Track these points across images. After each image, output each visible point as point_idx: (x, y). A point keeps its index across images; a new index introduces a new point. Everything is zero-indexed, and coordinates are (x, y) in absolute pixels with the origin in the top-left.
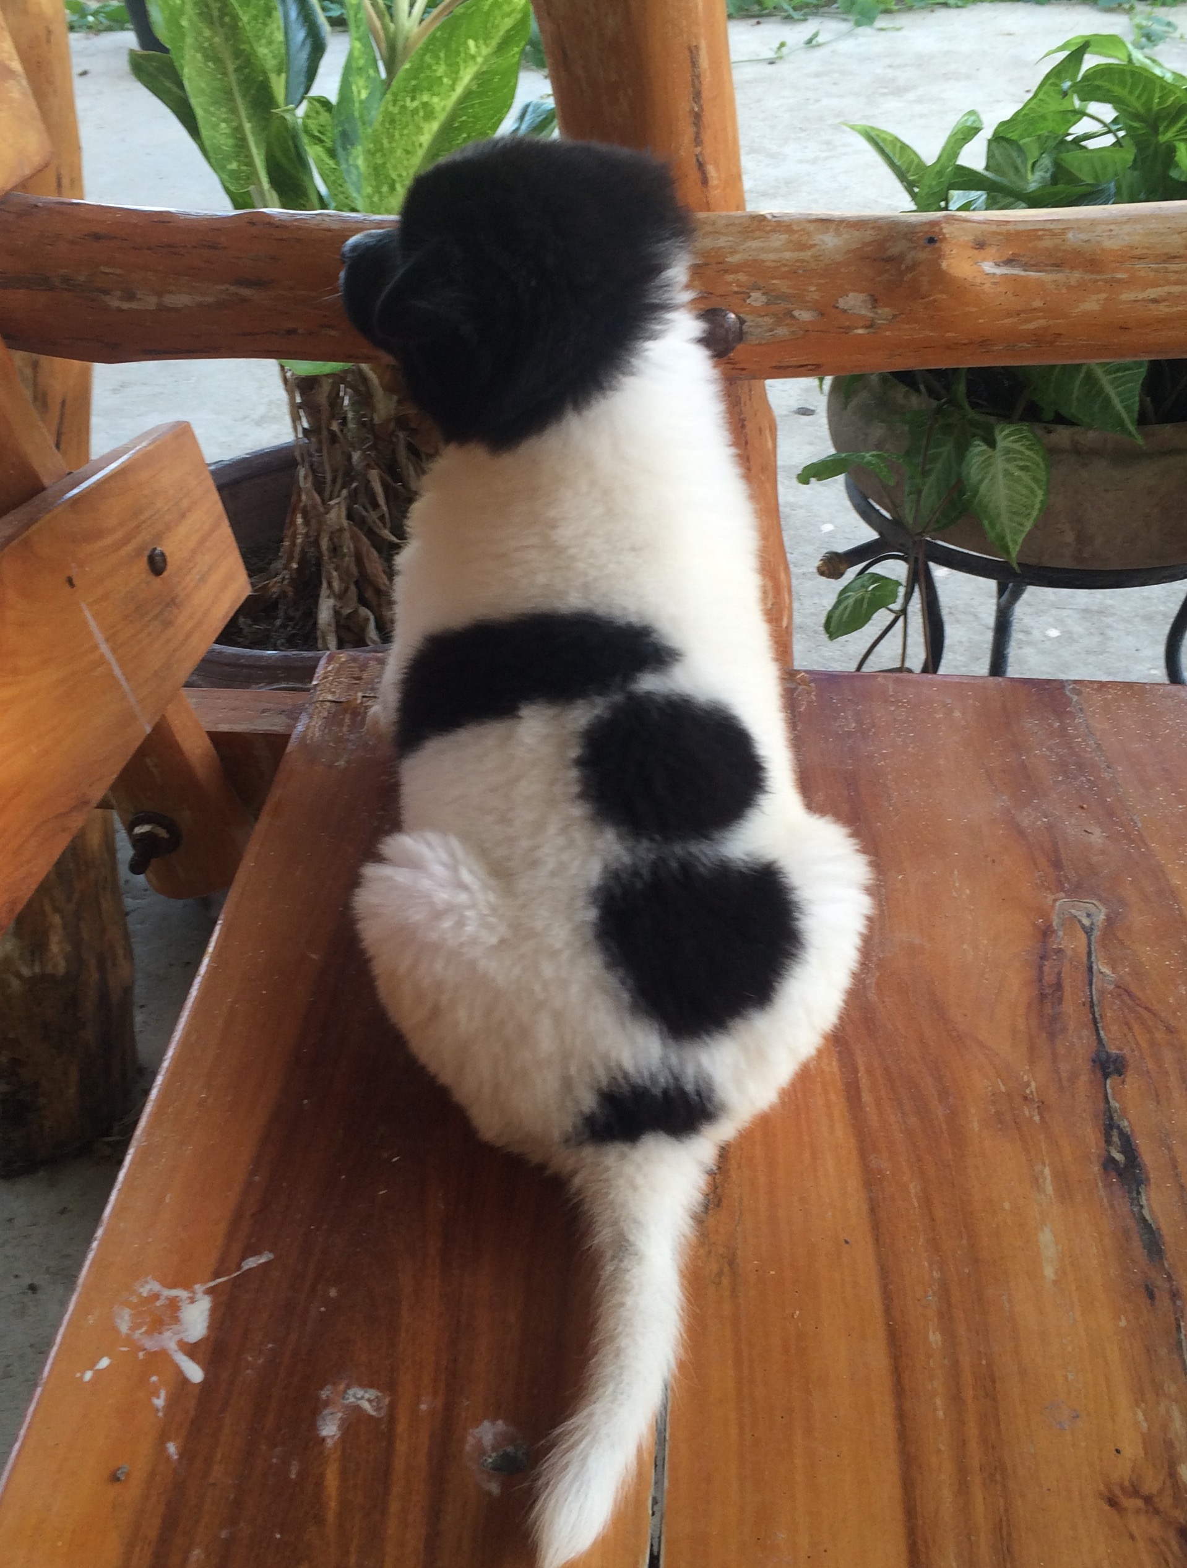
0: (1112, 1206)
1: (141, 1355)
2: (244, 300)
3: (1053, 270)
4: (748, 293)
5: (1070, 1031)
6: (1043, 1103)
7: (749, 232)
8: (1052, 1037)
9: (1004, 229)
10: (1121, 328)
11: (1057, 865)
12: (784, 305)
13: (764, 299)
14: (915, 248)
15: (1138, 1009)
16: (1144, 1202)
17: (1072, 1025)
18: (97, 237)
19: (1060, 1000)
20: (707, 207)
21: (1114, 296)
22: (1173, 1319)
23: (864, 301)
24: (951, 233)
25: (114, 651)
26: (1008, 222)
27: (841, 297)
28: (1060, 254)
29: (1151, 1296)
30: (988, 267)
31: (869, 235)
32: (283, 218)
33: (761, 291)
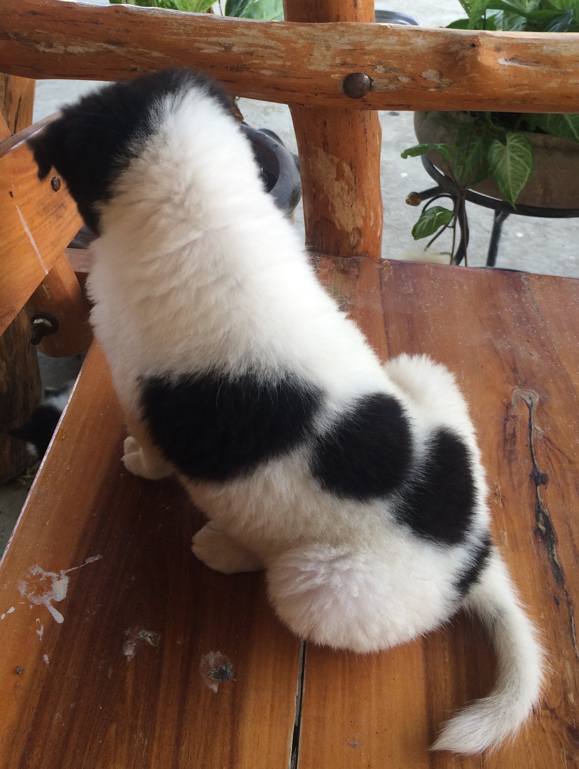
0: (538, 554)
1: (31, 606)
2: (110, 51)
3: (535, 65)
4: (376, 66)
5: (519, 459)
6: (504, 497)
7: (378, 34)
8: (510, 462)
9: (511, 42)
10: (568, 97)
11: (515, 370)
12: (394, 74)
13: (384, 69)
14: (465, 49)
15: (555, 450)
16: (555, 553)
17: (520, 456)
18: (34, 13)
19: (514, 443)
20: (356, 19)
21: (565, 81)
22: (568, 616)
23: (436, 74)
24: (483, 42)
25: (31, 231)
26: (513, 38)
27: (424, 71)
28: (539, 57)
29: (557, 603)
30: (502, 61)
31: (441, 40)
32: (133, 10)
33: (382, 65)
